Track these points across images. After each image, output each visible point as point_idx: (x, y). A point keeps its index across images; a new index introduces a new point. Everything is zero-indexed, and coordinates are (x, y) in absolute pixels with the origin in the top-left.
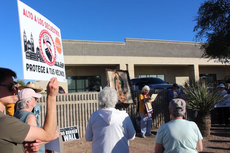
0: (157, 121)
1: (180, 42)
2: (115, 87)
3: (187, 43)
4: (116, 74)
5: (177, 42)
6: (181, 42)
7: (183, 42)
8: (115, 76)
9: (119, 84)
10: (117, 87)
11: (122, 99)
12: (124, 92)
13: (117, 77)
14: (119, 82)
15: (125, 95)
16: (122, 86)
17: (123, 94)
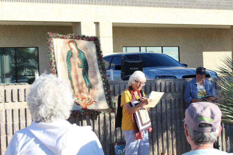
0: (161, 148)
2: (69, 73)
4: (71, 44)
8: (69, 49)
9: (77, 67)
10: (74, 73)
11: (84, 100)
12: (88, 84)
13: (73, 51)
14: (78, 63)
15: (90, 92)
16: (84, 71)
17: (87, 88)
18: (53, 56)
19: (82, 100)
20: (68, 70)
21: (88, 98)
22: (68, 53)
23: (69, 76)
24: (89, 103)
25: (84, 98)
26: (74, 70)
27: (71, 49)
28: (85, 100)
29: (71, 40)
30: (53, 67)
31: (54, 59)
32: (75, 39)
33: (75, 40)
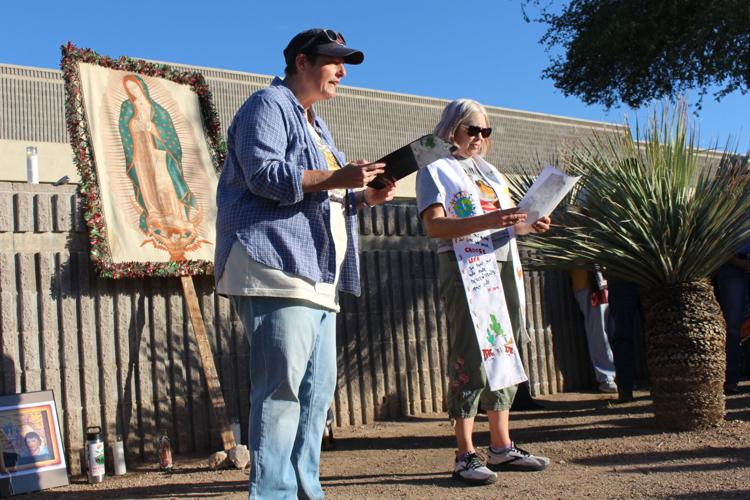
1: (378, 95)
3: (411, 100)
4: (130, 84)
5: (366, 93)
6: (385, 96)
7: (391, 97)
8: (125, 97)
9: (151, 145)
10: (141, 161)
11: (174, 235)
12: (184, 195)
13: (137, 103)
14: (153, 136)
15: (191, 217)
16: (170, 160)
17: (182, 205)
18: (79, 110)
19: (170, 235)
20: (126, 152)
21: (185, 230)
22: (122, 107)
23: (128, 167)
24: (191, 245)
25: (177, 231)
26: (143, 154)
27: (133, 98)
28: (179, 236)
29: (130, 73)
30: (81, 140)
31: (84, 117)
32: (140, 72)
33: (140, 76)
